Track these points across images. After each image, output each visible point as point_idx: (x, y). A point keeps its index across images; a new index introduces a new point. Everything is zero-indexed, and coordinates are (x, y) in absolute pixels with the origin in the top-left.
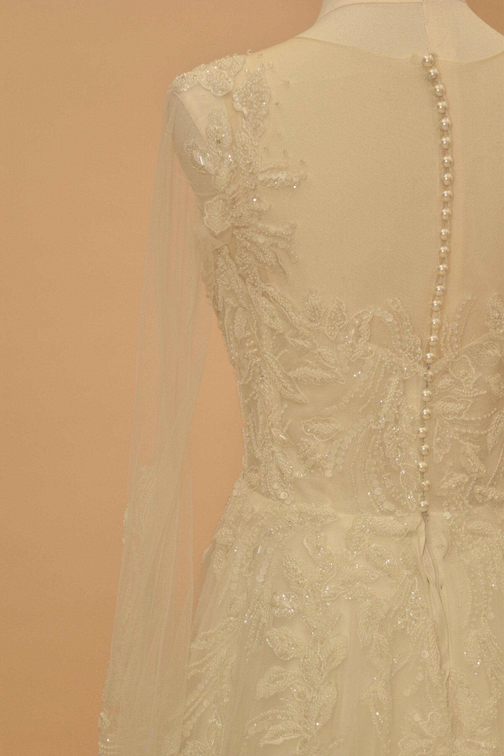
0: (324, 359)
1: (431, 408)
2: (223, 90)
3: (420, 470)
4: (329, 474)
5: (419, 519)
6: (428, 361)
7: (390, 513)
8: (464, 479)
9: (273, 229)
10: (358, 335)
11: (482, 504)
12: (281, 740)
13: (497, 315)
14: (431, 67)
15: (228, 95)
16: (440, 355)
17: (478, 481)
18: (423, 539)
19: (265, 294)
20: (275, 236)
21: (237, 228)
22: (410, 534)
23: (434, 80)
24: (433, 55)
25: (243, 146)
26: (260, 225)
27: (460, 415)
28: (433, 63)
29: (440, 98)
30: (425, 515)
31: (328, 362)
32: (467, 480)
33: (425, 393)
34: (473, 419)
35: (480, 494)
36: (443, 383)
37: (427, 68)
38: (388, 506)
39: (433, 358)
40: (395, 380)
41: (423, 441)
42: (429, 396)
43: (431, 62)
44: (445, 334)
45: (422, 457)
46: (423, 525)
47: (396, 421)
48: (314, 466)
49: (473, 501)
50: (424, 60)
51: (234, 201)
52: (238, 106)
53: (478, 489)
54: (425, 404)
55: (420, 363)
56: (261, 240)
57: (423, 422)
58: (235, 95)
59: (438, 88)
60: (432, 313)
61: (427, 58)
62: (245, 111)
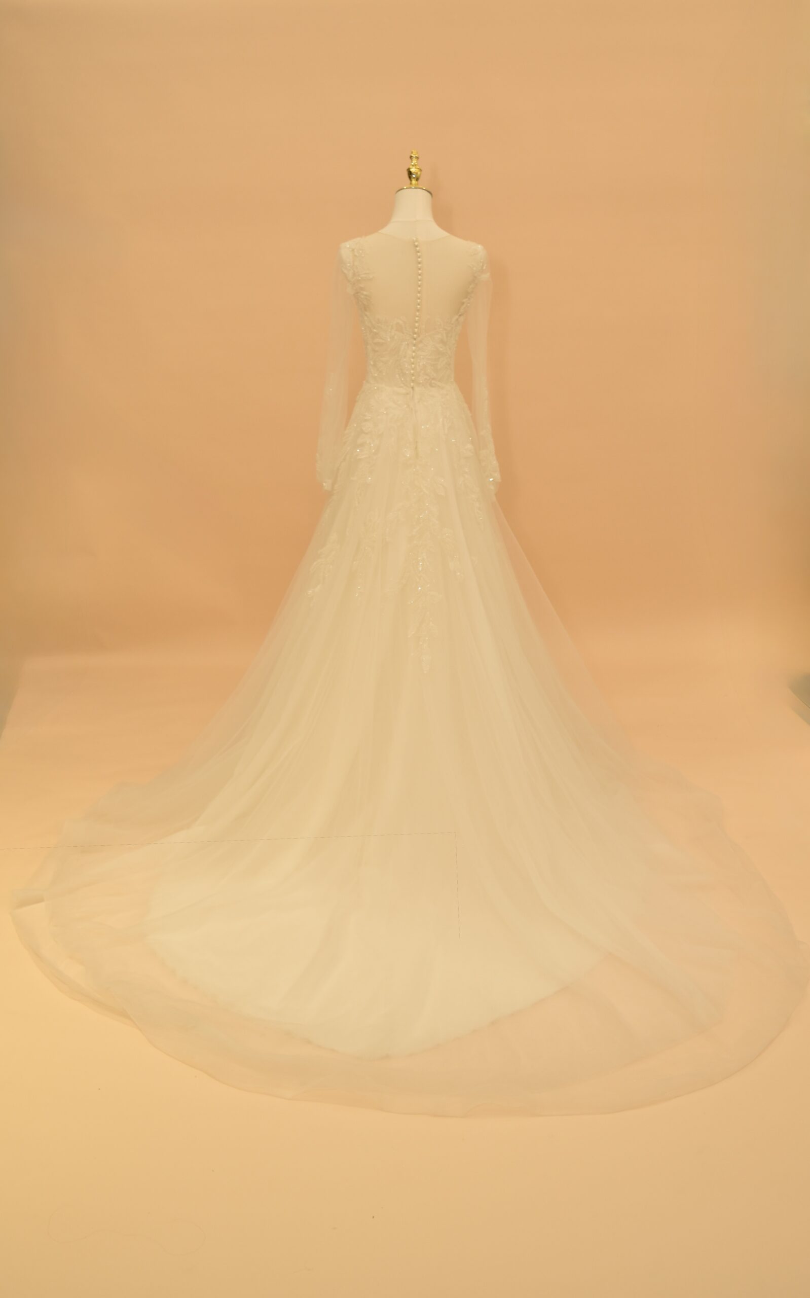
0: (383, 336)
1: (416, 353)
3: (412, 373)
4: (384, 374)
5: (411, 389)
7: (402, 387)
8: (428, 378)
10: (392, 328)
11: (434, 387)
15: (353, 250)
16: (419, 336)
17: (433, 379)
18: (411, 396)
19: (366, 315)
20: (366, 295)
22: (407, 394)
23: (417, 246)
24: (418, 238)
25: (356, 266)
27: (426, 356)
28: (417, 241)
29: (418, 252)
30: (413, 388)
33: (414, 348)
34: (431, 358)
36: (420, 345)
37: (414, 242)
38: (401, 385)
39: (416, 337)
40: (404, 343)
41: (413, 364)
44: (420, 329)
45: (413, 369)
46: (412, 391)
47: (404, 357)
48: (381, 372)
49: (431, 385)
53: (433, 382)
54: (414, 352)
55: (412, 338)
56: (362, 296)
57: (413, 358)
58: (355, 250)
59: (418, 249)
60: (417, 322)
61: (415, 239)
62: (357, 255)
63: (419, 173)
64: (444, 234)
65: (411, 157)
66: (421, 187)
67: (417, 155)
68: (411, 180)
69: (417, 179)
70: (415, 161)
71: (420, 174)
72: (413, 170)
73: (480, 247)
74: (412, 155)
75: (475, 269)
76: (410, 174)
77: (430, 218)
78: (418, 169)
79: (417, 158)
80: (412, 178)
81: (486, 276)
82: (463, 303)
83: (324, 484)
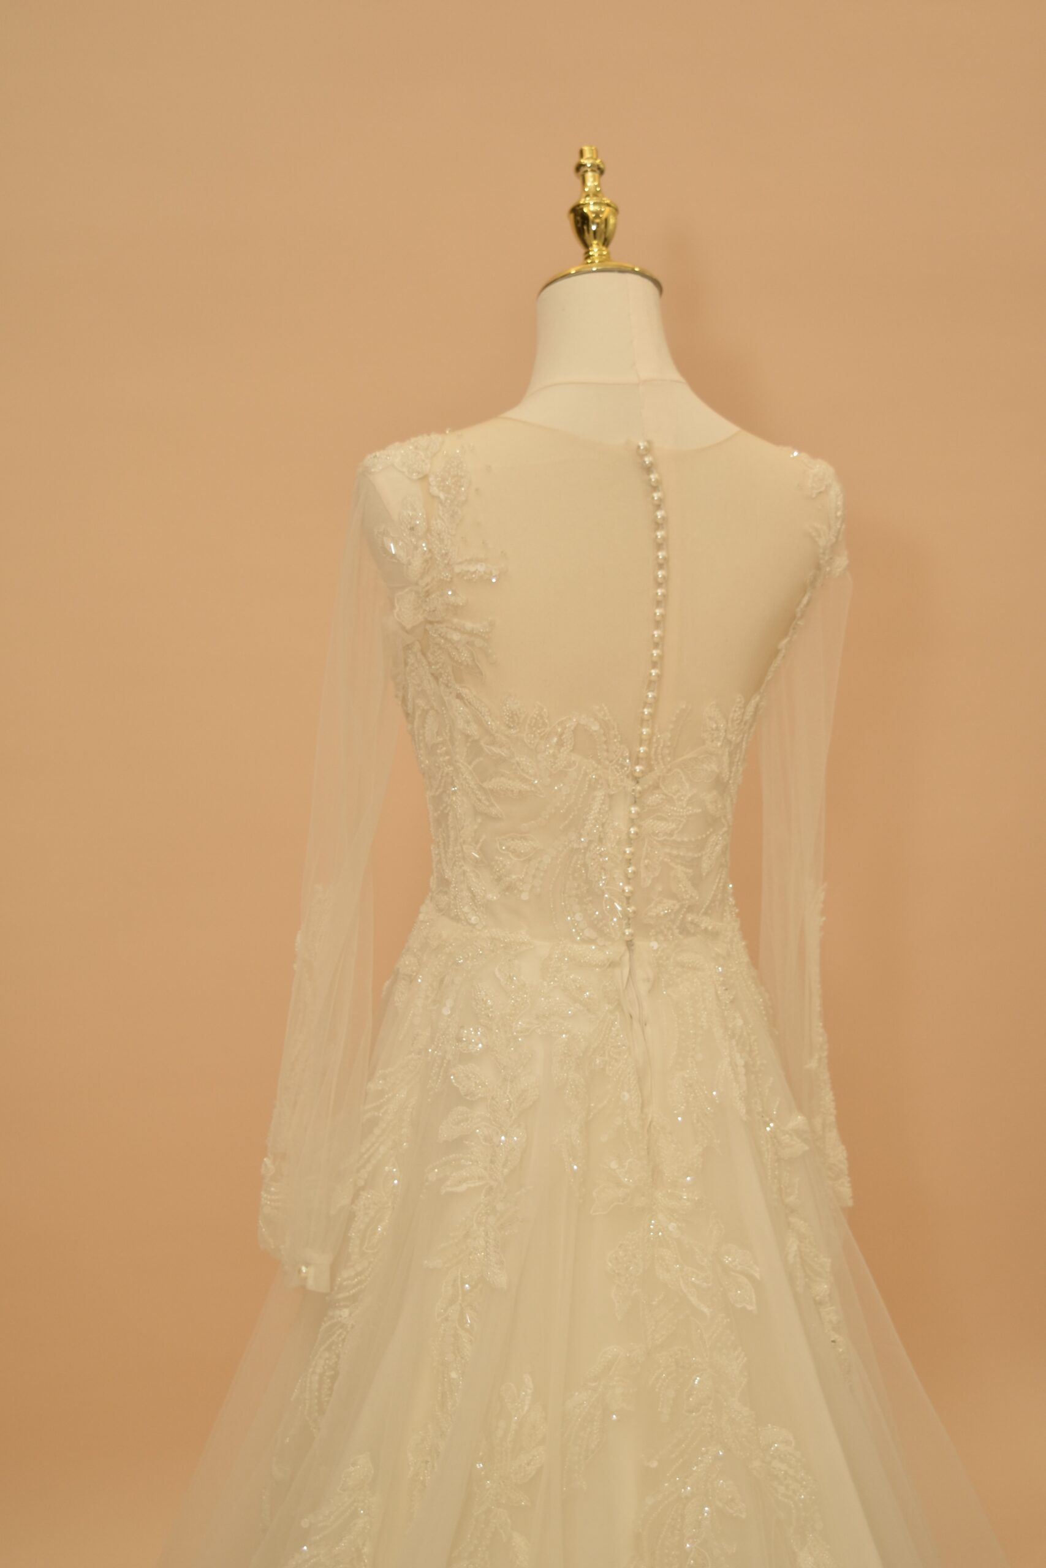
0: (522, 770)
1: (639, 827)
2: (419, 473)
3: (626, 894)
4: (525, 896)
5: (623, 948)
6: (637, 775)
7: (592, 941)
8: (674, 905)
9: (469, 625)
10: (560, 744)
11: (694, 934)
12: (463, 1187)
13: (714, 726)
14: (646, 455)
15: (424, 478)
16: (650, 768)
17: (690, 909)
18: (626, 971)
19: (459, 696)
20: (471, 633)
21: (431, 623)
22: (613, 964)
23: (649, 469)
24: (649, 442)
25: (439, 534)
26: (455, 620)
27: (671, 834)
28: (648, 450)
29: (655, 488)
30: (630, 944)
31: (527, 773)
32: (677, 907)
33: (633, 810)
34: (686, 839)
35: (692, 922)
36: (653, 799)
37: (642, 456)
38: (589, 933)
39: (642, 772)
40: (600, 794)
41: (629, 862)
42: (638, 813)
43: (646, 449)
44: (655, 745)
45: (628, 880)
46: (627, 955)
47: (601, 840)
48: (510, 888)
49: (684, 931)
50: (639, 447)
51: (428, 594)
52: (435, 490)
53: (690, 918)
54: (632, 822)
55: (628, 777)
56: (456, 637)
57: (630, 842)
58: (431, 479)
59: (653, 477)
60: (642, 722)
61: (642, 445)
62: (442, 496)
63: (612, 221)
64: (724, 428)
65: (579, 167)
66: (629, 265)
67: (598, 161)
68: (586, 245)
69: (606, 242)
70: (591, 180)
71: (615, 225)
72: (590, 209)
73: (820, 468)
74: (583, 161)
75: (822, 542)
76: (581, 220)
77: (674, 375)
78: (608, 205)
79: (600, 171)
80: (588, 237)
81: (842, 562)
82: (777, 651)
83: (304, 1269)
